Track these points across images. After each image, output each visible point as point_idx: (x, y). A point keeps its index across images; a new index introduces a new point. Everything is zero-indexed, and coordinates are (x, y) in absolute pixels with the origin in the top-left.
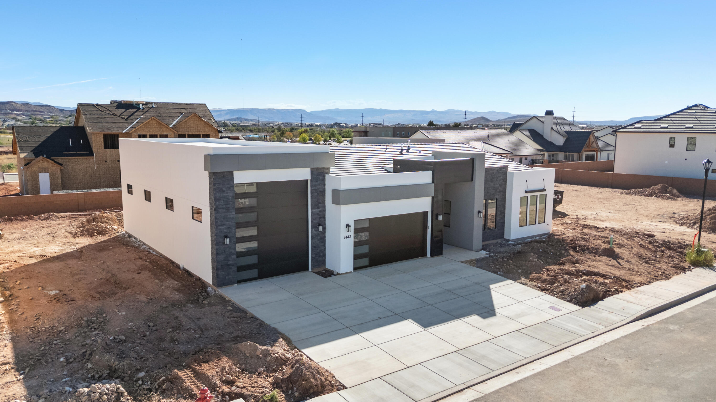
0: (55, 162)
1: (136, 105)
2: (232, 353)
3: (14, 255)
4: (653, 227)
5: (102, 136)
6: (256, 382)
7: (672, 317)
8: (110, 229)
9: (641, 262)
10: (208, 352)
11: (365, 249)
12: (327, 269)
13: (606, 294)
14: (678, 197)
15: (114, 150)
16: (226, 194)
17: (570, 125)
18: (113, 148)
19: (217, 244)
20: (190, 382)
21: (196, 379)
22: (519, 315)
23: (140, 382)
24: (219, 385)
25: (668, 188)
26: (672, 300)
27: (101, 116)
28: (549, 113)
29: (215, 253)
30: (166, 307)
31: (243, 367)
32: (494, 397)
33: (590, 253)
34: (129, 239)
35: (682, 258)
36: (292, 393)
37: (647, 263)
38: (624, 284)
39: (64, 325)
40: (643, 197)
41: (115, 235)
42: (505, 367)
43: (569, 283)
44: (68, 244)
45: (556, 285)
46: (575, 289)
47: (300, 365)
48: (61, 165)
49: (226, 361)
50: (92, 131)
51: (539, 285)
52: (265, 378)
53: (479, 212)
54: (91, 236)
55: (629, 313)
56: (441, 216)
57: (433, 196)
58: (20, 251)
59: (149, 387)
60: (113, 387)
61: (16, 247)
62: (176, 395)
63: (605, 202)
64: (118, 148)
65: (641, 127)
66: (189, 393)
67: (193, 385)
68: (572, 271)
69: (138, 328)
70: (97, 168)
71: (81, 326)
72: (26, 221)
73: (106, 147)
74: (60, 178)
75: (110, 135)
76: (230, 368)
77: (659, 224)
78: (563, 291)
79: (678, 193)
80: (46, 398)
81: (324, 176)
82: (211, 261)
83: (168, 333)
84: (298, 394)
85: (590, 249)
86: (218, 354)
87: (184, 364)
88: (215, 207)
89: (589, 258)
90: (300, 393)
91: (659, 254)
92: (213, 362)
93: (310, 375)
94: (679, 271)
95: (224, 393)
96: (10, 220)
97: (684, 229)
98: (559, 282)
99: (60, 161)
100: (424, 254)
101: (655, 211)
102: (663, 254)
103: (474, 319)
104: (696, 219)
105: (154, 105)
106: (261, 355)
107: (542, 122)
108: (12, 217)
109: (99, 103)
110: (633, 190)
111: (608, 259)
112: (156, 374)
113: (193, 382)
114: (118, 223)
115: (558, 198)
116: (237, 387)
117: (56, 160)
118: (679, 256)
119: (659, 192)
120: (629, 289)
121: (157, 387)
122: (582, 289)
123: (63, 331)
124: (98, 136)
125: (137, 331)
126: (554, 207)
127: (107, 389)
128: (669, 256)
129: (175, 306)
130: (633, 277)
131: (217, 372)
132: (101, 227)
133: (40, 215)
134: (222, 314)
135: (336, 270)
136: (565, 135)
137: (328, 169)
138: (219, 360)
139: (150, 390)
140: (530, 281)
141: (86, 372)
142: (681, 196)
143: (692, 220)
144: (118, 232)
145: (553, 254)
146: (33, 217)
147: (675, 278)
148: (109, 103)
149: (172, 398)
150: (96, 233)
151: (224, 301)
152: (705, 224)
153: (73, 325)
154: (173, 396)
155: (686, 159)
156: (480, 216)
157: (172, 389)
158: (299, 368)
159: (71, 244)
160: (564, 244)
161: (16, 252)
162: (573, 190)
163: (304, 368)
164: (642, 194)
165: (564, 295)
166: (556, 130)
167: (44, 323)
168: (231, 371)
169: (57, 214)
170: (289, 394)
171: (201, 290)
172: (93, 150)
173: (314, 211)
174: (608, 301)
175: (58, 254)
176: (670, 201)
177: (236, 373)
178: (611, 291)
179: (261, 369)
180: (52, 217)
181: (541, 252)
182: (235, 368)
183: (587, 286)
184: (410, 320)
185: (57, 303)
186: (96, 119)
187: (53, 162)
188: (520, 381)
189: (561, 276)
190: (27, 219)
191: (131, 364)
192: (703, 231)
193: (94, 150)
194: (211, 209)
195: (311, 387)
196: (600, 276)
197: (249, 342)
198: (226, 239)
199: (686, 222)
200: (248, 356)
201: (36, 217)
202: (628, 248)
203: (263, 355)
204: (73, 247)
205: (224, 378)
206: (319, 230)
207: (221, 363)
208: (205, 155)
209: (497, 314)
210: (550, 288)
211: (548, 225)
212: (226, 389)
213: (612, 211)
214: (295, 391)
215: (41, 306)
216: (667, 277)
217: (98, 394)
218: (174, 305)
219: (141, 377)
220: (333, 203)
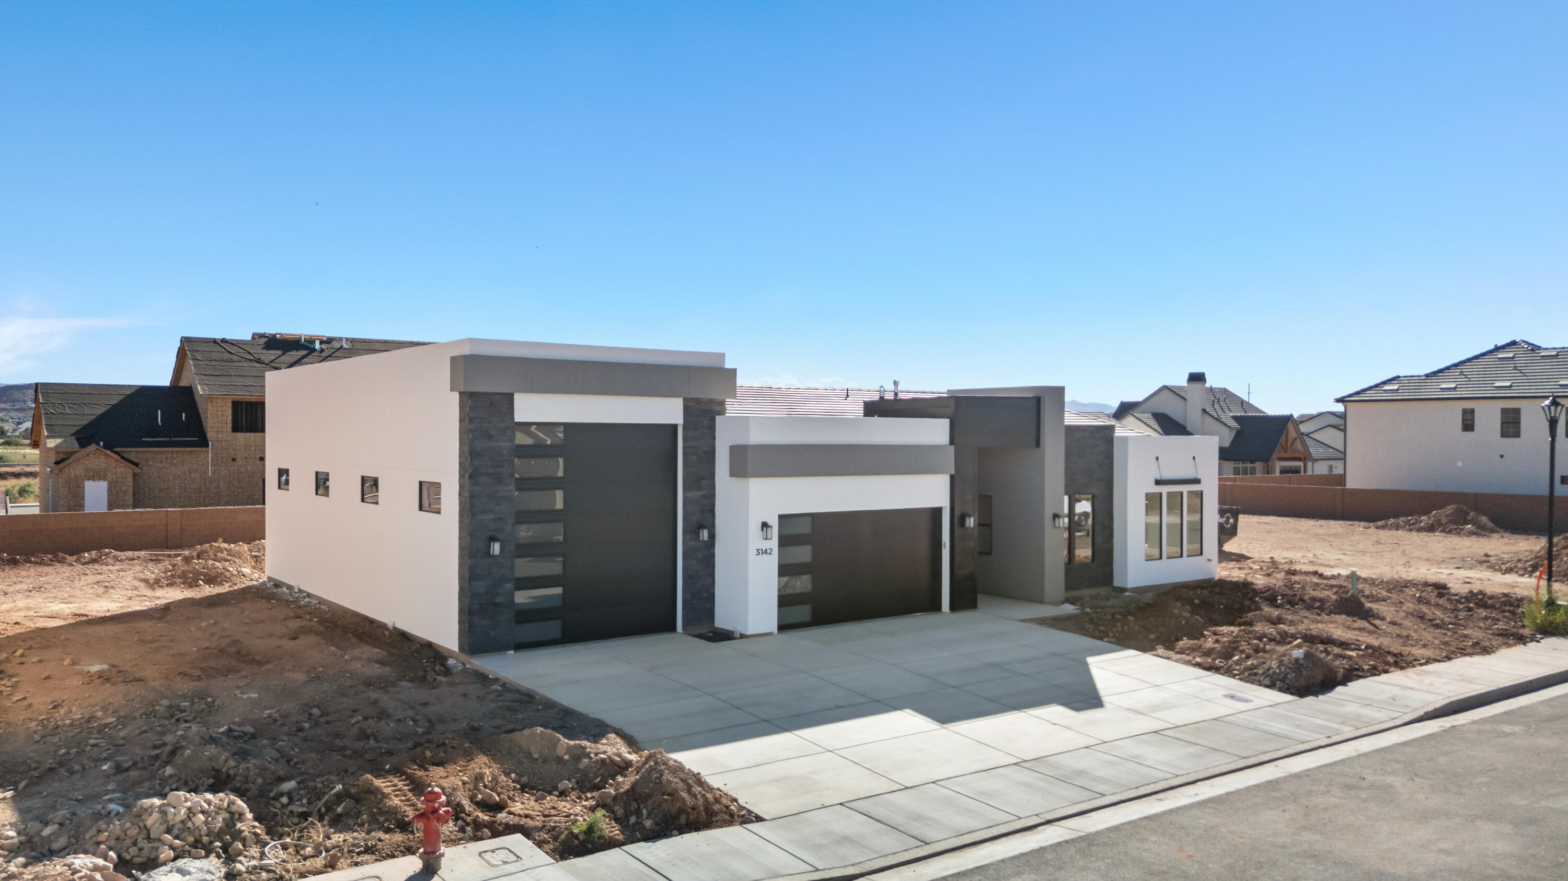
0: (122, 458)
1: (307, 344)
2: (499, 751)
3: (16, 614)
4: (1444, 576)
5: (230, 405)
6: (554, 808)
7: (1506, 713)
8: (235, 573)
9: (1423, 626)
10: (444, 744)
11: (803, 584)
12: (718, 631)
13: (1352, 675)
14: (1493, 531)
15: (252, 434)
16: (496, 444)
17: (1242, 405)
18: (251, 431)
19: (472, 555)
20: (402, 801)
21: (414, 795)
22: (1156, 708)
23: (285, 800)
24: (467, 808)
25: (1468, 514)
26: (1502, 686)
27: (229, 364)
28: (1197, 378)
29: (467, 575)
30: (350, 687)
31: (525, 779)
32: (1109, 837)
33: (1309, 608)
34: (275, 590)
35: (1515, 622)
36: (637, 823)
37: (1437, 626)
38: (1390, 659)
39: (115, 715)
40: (1414, 533)
41: (243, 586)
42: (1131, 789)
43: (1265, 651)
44: (138, 598)
45: (1236, 658)
46: (1281, 661)
47: (656, 763)
48: (136, 465)
49: (485, 764)
50: (207, 393)
51: (1198, 660)
52: (576, 802)
53: (1056, 516)
54: (191, 586)
55: (1407, 706)
56: (972, 519)
57: (953, 473)
58: (29, 608)
59: (305, 809)
60: (221, 800)
61: (21, 603)
62: (366, 825)
63: (1332, 539)
64: (263, 430)
65: (1398, 389)
66: (397, 820)
67: (409, 806)
68: (1271, 634)
69: (286, 716)
70: (213, 473)
71: (154, 717)
72: (48, 565)
73: (236, 428)
74: (131, 492)
75: (247, 403)
76: (495, 779)
77: (1456, 572)
78: (1253, 667)
79: (1490, 525)
80: (61, 825)
81: (713, 420)
82: (457, 596)
83: (353, 724)
84: (651, 824)
85: (1308, 601)
86: (468, 749)
87: (388, 767)
88: (470, 470)
89: (1306, 617)
90: (657, 824)
91: (1462, 615)
92: (455, 764)
93: (681, 785)
94: (1511, 642)
95: (480, 822)
96: (13, 563)
97: (1510, 578)
98: (1242, 652)
99: (133, 457)
100: (934, 606)
101: (1443, 552)
102: (1472, 615)
103: (1056, 712)
104: (1538, 557)
105: (346, 343)
106: (566, 757)
107: (1183, 398)
108: (18, 557)
109: (228, 337)
110: (1392, 520)
111: (1349, 619)
112: (323, 783)
113: (408, 800)
114: (253, 564)
115: (1227, 522)
116: (510, 813)
117: (125, 456)
118: (1508, 618)
119: (1450, 521)
120: (1402, 668)
121: (323, 810)
122: (1297, 660)
123: (111, 726)
124: (219, 405)
125: (282, 722)
126: (1221, 544)
127: (205, 801)
128: (1486, 618)
129: (370, 685)
130: (1408, 649)
131: (464, 783)
132: (215, 568)
133: (82, 554)
134: (478, 697)
135: (739, 628)
136: (1234, 424)
137: (722, 403)
138: (469, 761)
139: (304, 816)
140: (1177, 653)
141: (160, 784)
142: (1499, 529)
143: (1527, 561)
144: (252, 580)
145: (1224, 608)
146: (65, 558)
147: (1504, 652)
148: (250, 338)
149: (356, 831)
150: (201, 580)
151: (482, 678)
152: (1558, 567)
153: (138, 715)
154: (358, 826)
155: (1502, 456)
156: (1057, 525)
157: (359, 814)
158: (654, 769)
159: (145, 598)
160: (1248, 593)
161: (20, 610)
162: (1259, 523)
163: (665, 769)
164: (1412, 527)
165: (1256, 674)
166: (1214, 414)
167: (71, 712)
168: (496, 785)
169: (118, 553)
170: (630, 823)
171: (431, 662)
172: (208, 435)
173: (689, 495)
174: (1356, 687)
175: (114, 613)
176: (1474, 538)
177: (508, 791)
178: (1363, 670)
179: (566, 784)
180: (105, 559)
181: (1198, 605)
182: (505, 779)
183: (1307, 655)
184: (908, 711)
185: (103, 684)
186: (220, 369)
187: (118, 457)
188: (1164, 813)
189: (1247, 641)
190: (51, 560)
191: (266, 769)
192: (1556, 581)
193: (210, 435)
194: (461, 477)
195: (682, 811)
196: (1335, 645)
197: (539, 730)
198: (492, 543)
199: (1516, 567)
200: (536, 760)
201: (70, 559)
202: (1393, 603)
203: (571, 756)
204: (147, 603)
205: (480, 796)
206: (701, 539)
207: (475, 766)
208: (452, 358)
209: (1105, 704)
210: (1222, 664)
211: (1209, 560)
212: (484, 817)
213: (1349, 553)
214: (645, 817)
215: (65, 688)
216: (1486, 651)
217: (183, 811)
218: (369, 683)
219: (287, 790)
220: (732, 474)
